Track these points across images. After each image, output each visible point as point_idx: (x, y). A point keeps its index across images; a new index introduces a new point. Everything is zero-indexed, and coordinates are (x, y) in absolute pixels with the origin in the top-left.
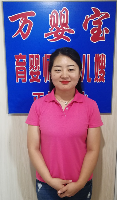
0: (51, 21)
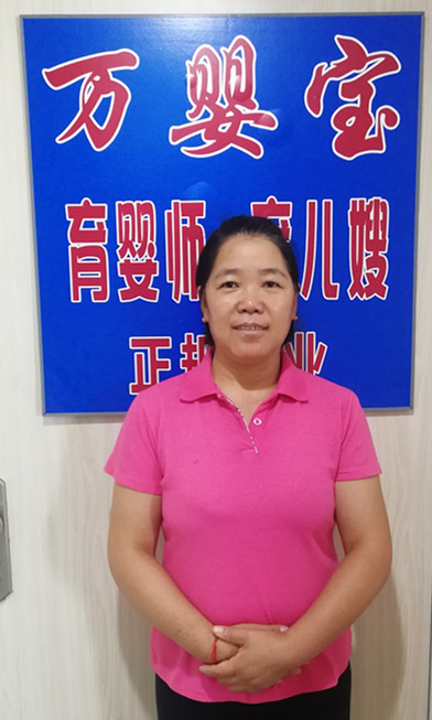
0: (194, 85)
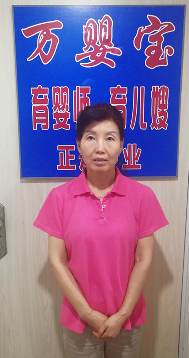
0: (86, 36)
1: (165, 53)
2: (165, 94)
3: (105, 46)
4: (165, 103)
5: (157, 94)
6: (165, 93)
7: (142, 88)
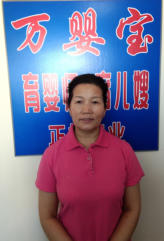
1: (145, 41)
2: (146, 78)
3: (89, 35)
4: (146, 86)
5: (138, 78)
6: (146, 76)
7: (125, 73)
